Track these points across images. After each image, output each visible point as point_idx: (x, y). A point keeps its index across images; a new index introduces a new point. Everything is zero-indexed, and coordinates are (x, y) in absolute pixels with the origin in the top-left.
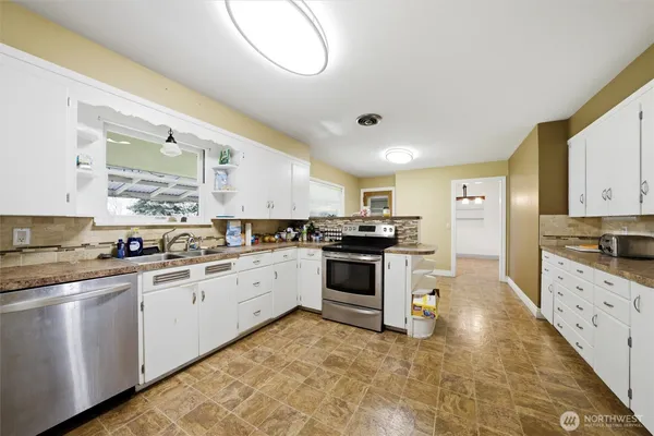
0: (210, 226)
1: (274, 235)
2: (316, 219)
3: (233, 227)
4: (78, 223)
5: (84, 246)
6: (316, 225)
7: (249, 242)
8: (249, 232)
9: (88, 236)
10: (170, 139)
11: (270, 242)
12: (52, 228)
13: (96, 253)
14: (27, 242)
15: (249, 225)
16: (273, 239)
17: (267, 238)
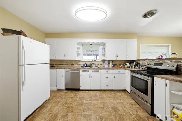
0: (101, 62)
1: (121, 65)
2: (139, 60)
3: (105, 62)
4: (79, 61)
5: (80, 64)
6: (139, 62)
7: (111, 67)
8: (111, 64)
9: (80, 63)
10: (91, 44)
11: (119, 67)
12: (77, 62)
13: (81, 66)
14: (74, 63)
15: (111, 62)
16: (120, 66)
17: (119, 66)
